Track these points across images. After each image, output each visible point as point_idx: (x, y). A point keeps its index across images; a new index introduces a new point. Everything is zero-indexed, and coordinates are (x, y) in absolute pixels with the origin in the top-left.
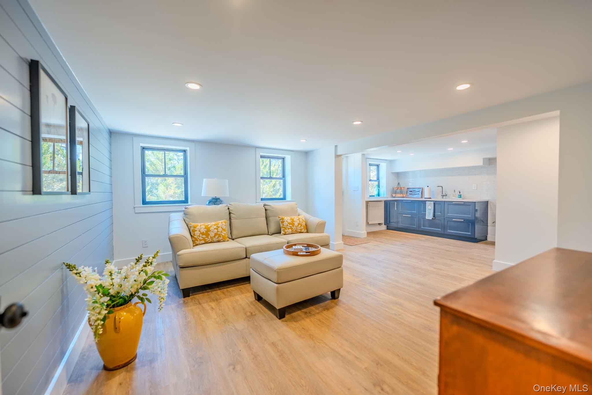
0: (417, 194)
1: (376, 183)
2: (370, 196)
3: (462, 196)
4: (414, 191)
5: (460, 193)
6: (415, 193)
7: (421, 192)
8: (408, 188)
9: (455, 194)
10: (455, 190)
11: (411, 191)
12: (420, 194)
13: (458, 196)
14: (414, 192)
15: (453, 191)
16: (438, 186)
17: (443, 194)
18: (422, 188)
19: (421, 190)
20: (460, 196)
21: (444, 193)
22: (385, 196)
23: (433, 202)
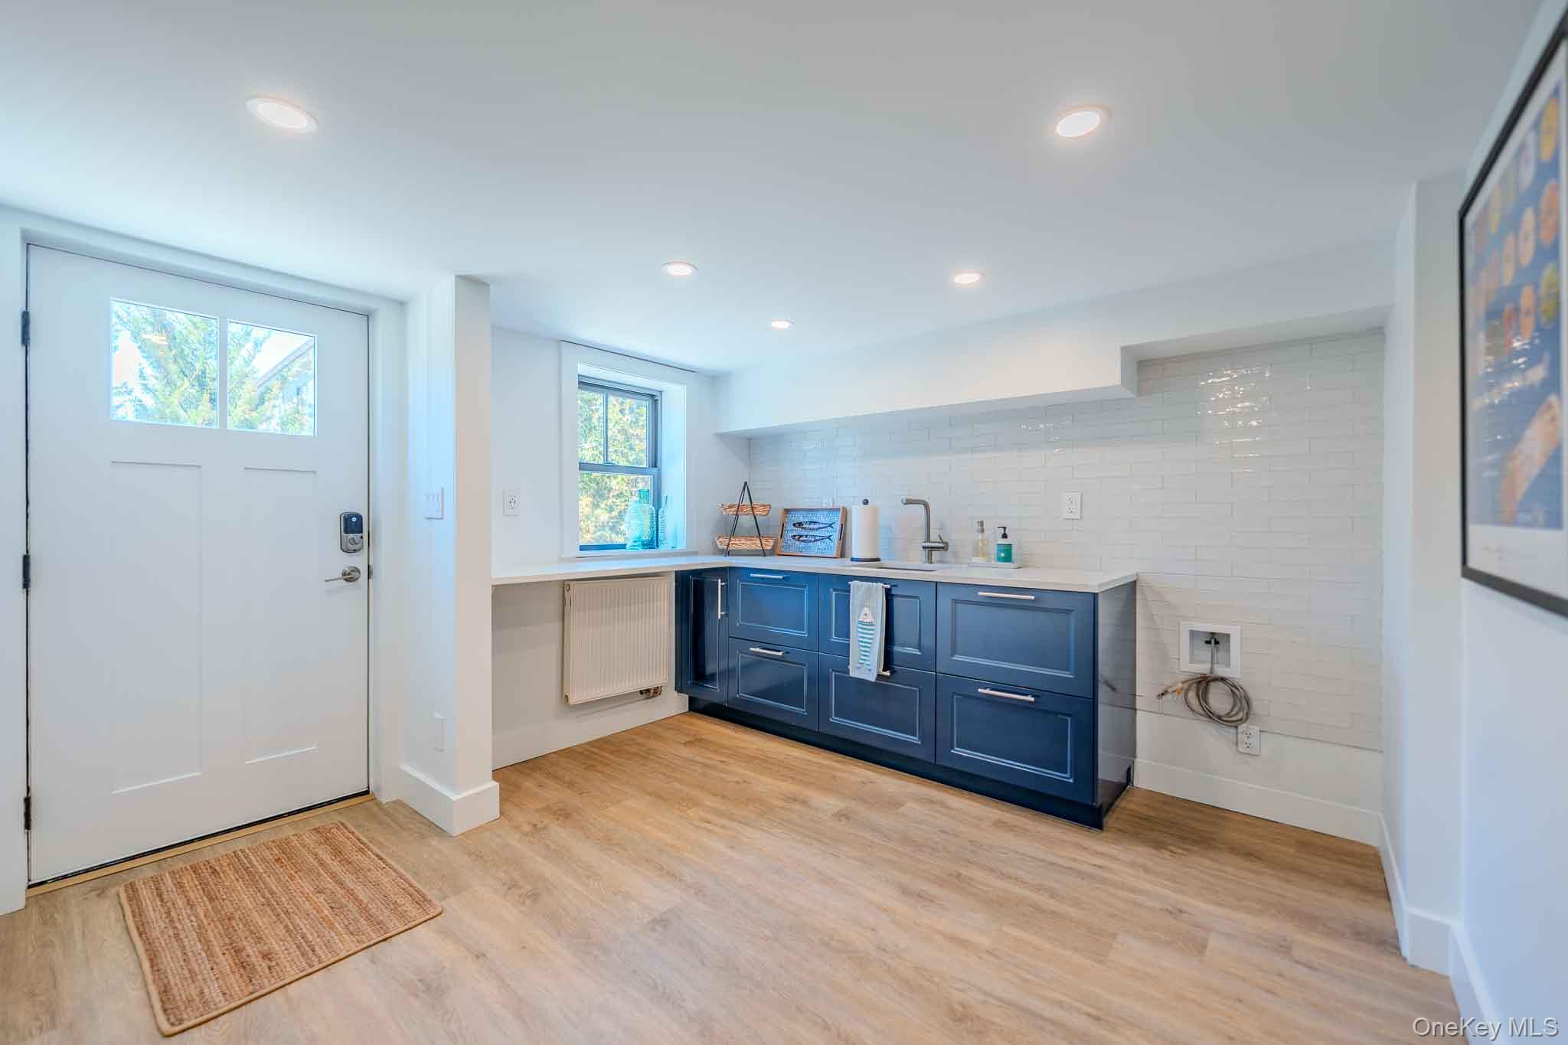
0: (823, 538)
1: (645, 483)
2: (582, 548)
3: (1014, 551)
4: (810, 522)
5: (1005, 536)
6: (812, 533)
7: (837, 527)
8: (787, 511)
9: (982, 540)
10: (982, 524)
11: (800, 524)
12: (836, 536)
13: (1000, 551)
14: (812, 526)
15: (977, 527)
16: (909, 502)
17: (932, 538)
18: (843, 508)
19: (837, 519)
20: (1006, 554)
21: (934, 537)
22: (682, 546)
23: (880, 585)
